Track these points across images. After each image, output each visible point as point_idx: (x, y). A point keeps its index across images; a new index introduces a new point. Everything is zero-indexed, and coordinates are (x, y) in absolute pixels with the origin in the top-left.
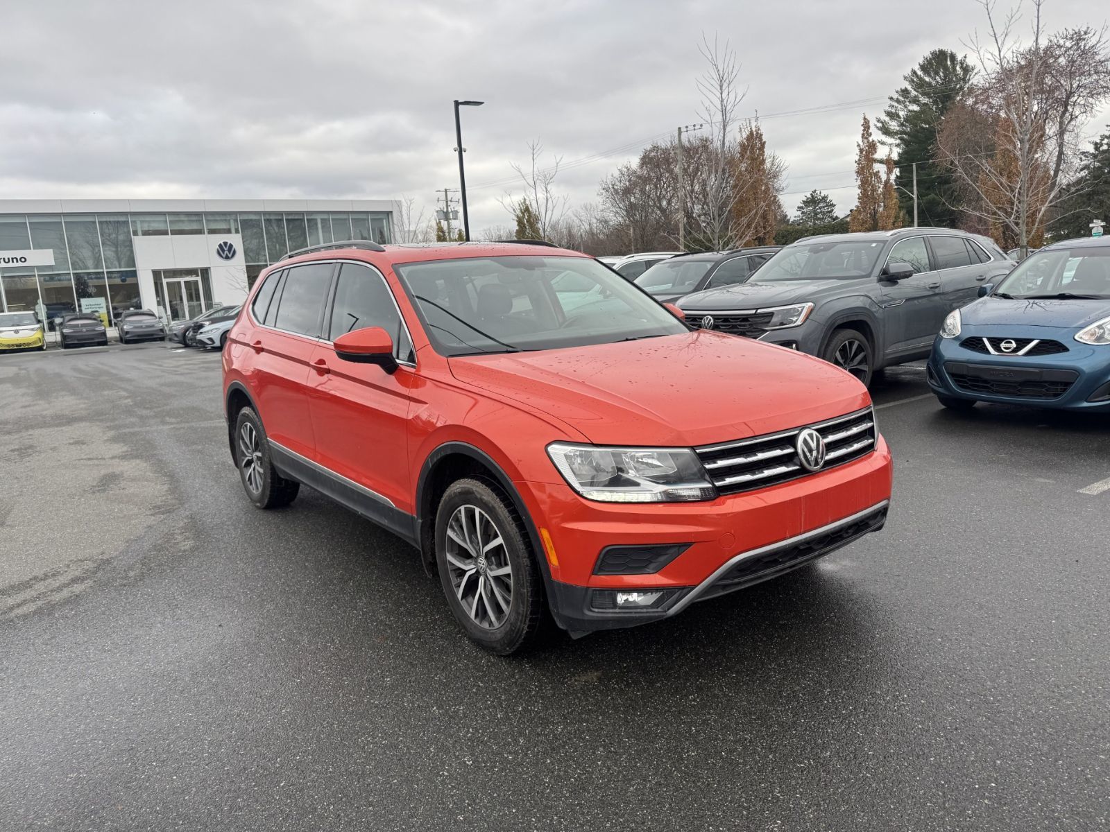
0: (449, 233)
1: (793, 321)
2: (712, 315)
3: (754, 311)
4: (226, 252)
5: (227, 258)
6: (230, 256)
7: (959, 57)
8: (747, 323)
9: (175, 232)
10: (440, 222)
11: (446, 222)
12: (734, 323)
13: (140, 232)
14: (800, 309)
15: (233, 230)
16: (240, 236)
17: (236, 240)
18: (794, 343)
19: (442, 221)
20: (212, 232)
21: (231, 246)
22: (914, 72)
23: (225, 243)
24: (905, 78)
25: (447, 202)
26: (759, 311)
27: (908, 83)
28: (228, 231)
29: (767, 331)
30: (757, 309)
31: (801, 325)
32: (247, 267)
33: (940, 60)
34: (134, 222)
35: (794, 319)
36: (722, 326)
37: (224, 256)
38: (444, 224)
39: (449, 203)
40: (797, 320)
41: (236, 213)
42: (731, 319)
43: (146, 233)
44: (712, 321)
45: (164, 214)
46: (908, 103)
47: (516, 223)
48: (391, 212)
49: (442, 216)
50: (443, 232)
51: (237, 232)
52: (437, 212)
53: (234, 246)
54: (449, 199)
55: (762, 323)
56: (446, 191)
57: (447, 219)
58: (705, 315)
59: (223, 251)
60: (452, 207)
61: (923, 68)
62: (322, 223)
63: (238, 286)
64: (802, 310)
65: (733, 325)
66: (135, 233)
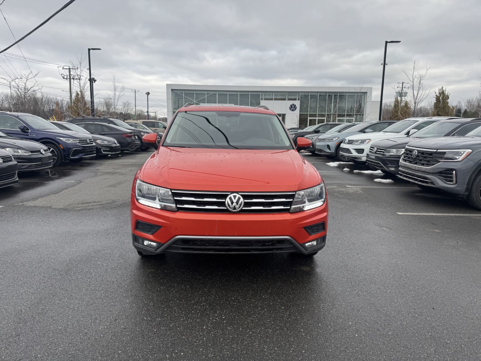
0: (401, 103)
1: (456, 158)
2: (417, 150)
3: (436, 150)
4: (293, 108)
5: (293, 110)
6: (294, 109)
8: (431, 156)
9: (276, 99)
10: (397, 98)
11: (400, 98)
12: (426, 156)
13: (263, 99)
14: (462, 152)
15: (297, 99)
16: (299, 101)
17: (297, 103)
18: (454, 170)
19: (398, 97)
20: (289, 99)
21: (295, 105)
23: (293, 104)
25: (402, 88)
26: (438, 151)
28: (295, 99)
29: (441, 162)
30: (438, 149)
31: (460, 161)
32: (300, 114)
34: (262, 95)
35: (457, 158)
36: (421, 156)
37: (292, 109)
38: (399, 98)
39: (403, 89)
40: (459, 158)
41: (299, 92)
42: (425, 153)
43: (266, 99)
44: (417, 153)
45: (273, 92)
47: (435, 99)
48: (367, 92)
49: (398, 95)
50: (398, 102)
51: (299, 100)
52: (396, 93)
53: (296, 106)
54: (404, 87)
55: (439, 157)
56: (403, 83)
57: (401, 96)
58: (414, 150)
59: (292, 107)
60: (404, 91)
62: (334, 96)
63: (294, 122)
64: (464, 153)
65: (425, 157)
66: (262, 99)
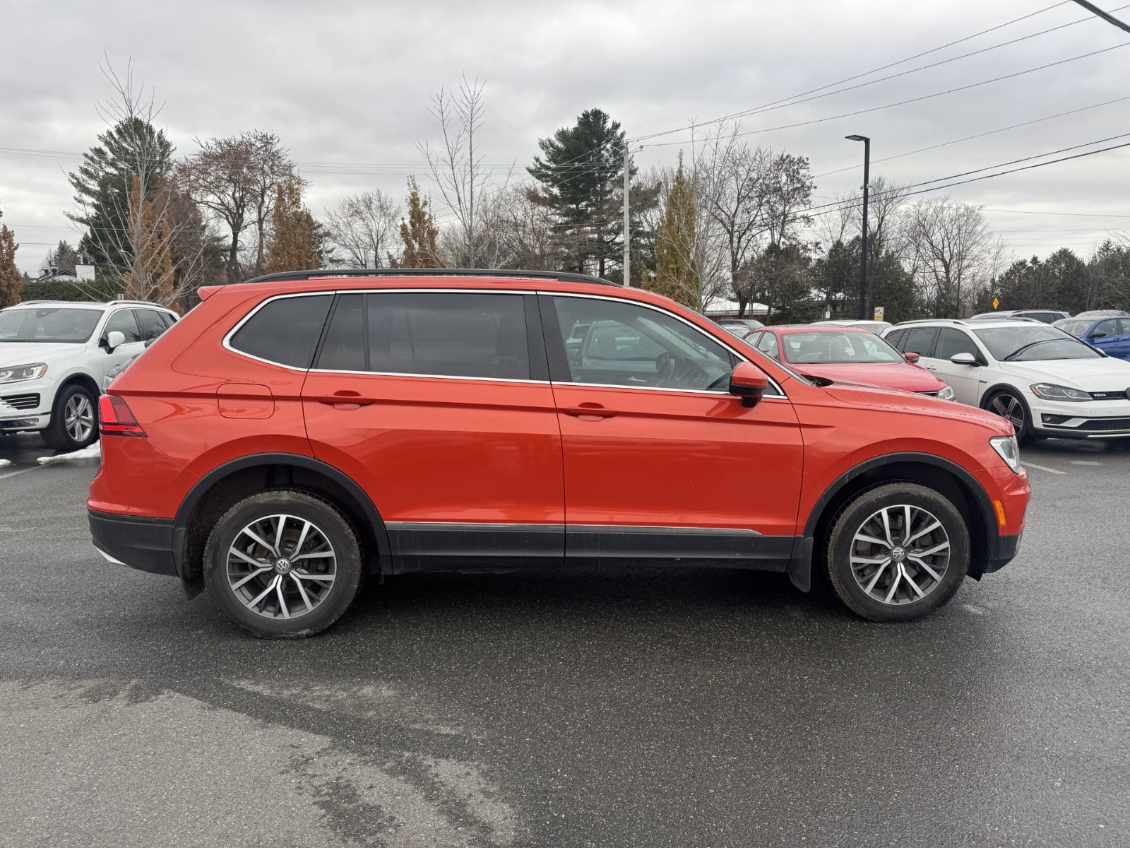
7: (157, 129)
22: (110, 134)
24: (100, 138)
27: (103, 143)
33: (135, 128)
46: (104, 165)
61: (119, 131)
